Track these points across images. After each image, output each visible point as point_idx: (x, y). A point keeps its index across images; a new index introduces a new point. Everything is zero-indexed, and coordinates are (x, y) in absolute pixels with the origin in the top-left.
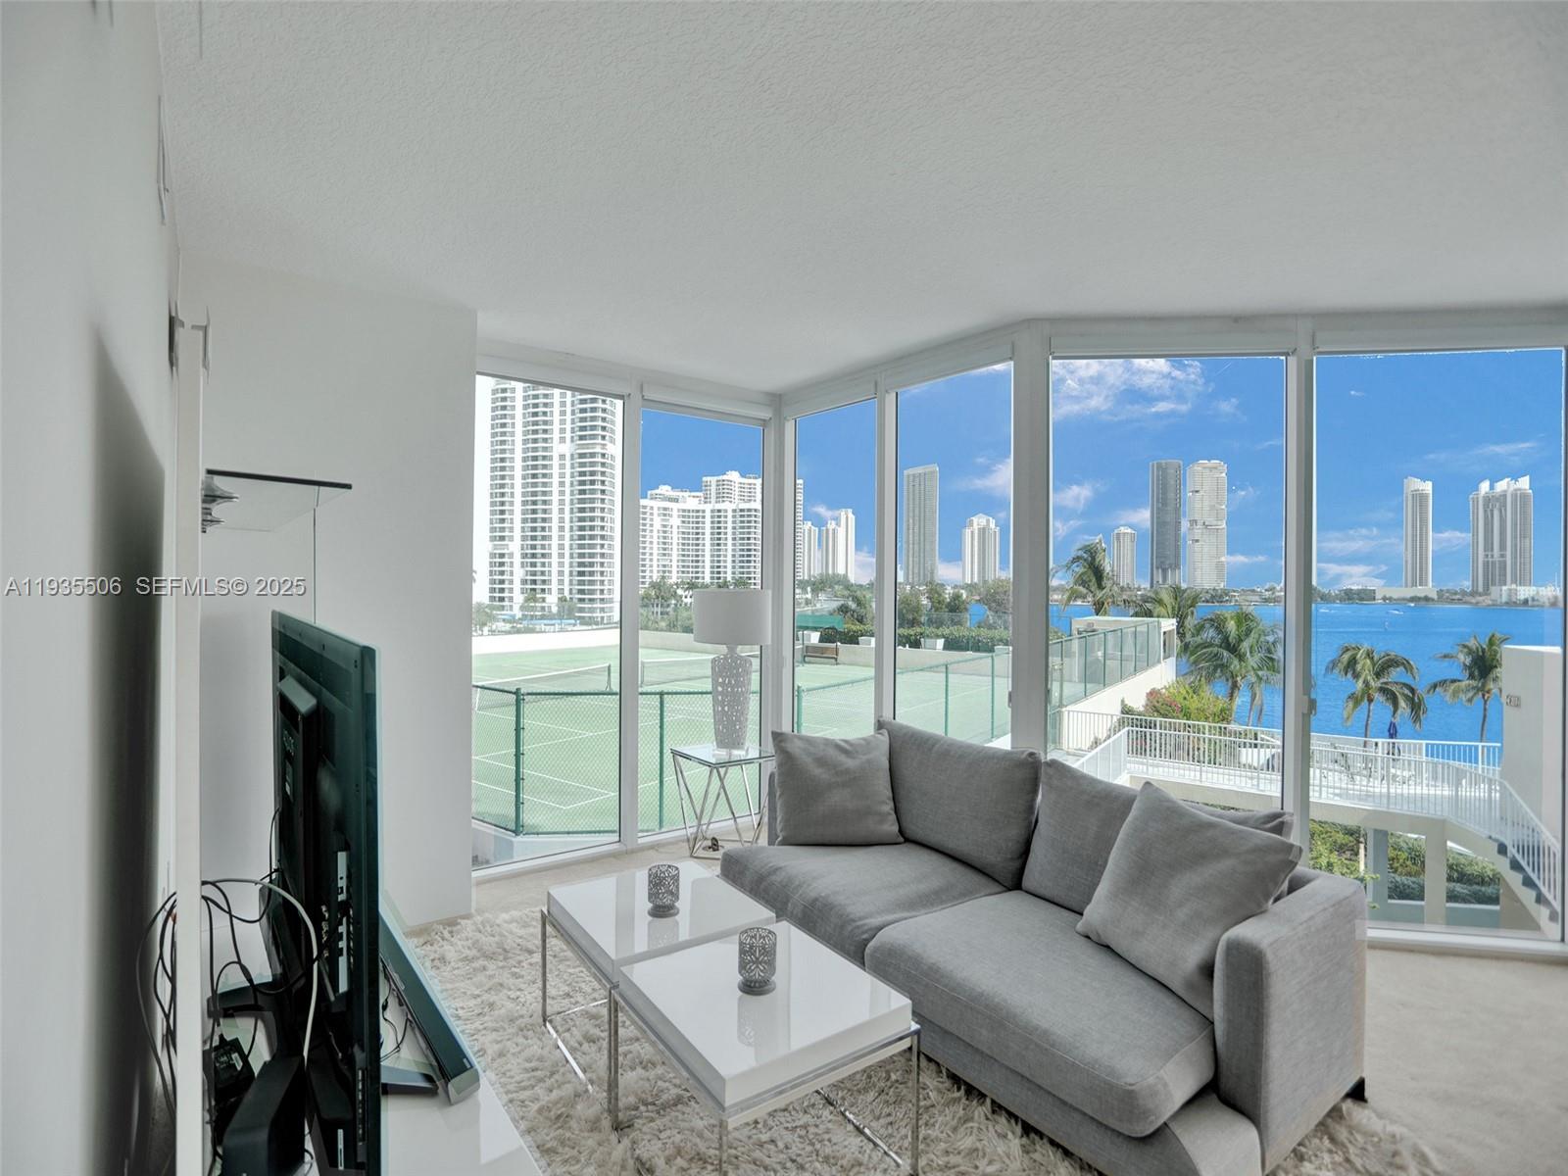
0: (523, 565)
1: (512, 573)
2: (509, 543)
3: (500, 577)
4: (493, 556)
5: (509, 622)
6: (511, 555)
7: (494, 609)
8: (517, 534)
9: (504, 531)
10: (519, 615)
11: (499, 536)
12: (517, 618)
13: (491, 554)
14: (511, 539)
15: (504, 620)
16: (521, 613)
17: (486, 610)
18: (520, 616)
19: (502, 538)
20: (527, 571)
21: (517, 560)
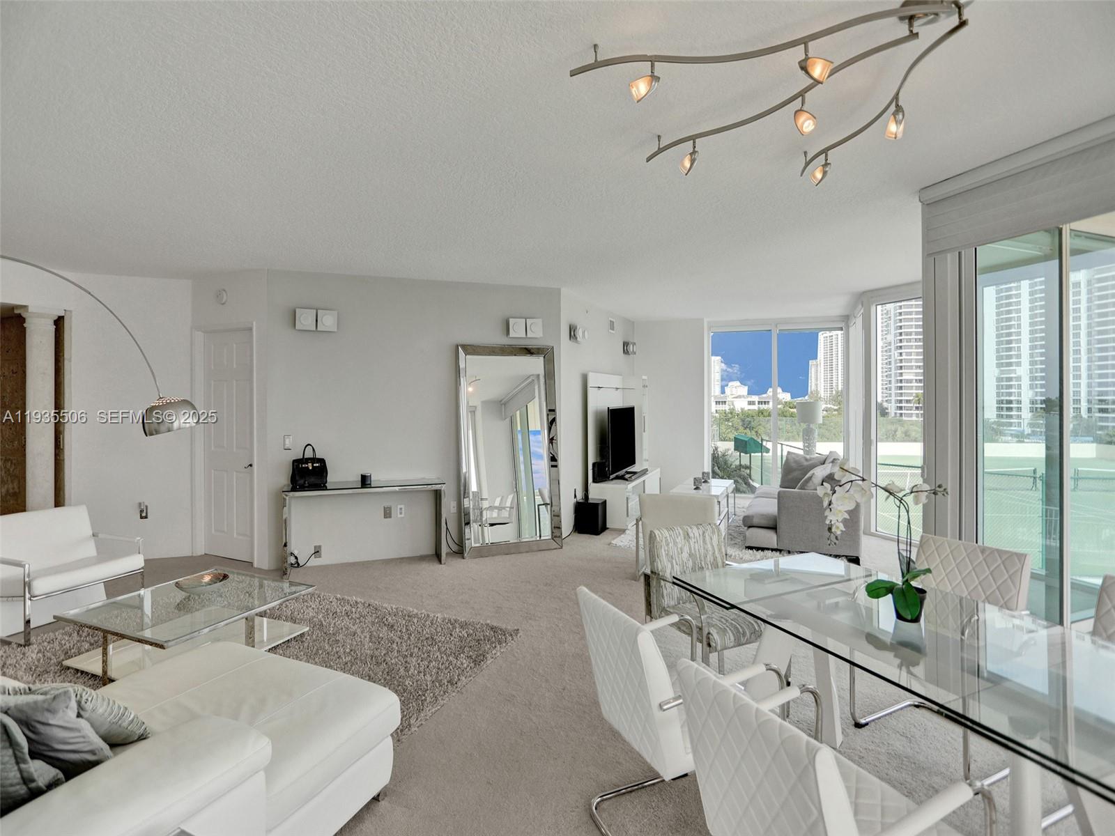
0: (1031, 387)
1: (1020, 394)
2: (1017, 368)
3: (1008, 398)
4: (999, 379)
5: (1017, 436)
6: (1019, 379)
7: (999, 425)
8: (1025, 360)
9: (1011, 358)
10: (1028, 431)
11: (1005, 362)
12: (1026, 433)
13: (997, 378)
14: (1019, 364)
15: (1012, 435)
16: (1030, 429)
17: (995, 427)
18: (1030, 432)
19: (1010, 364)
20: (1037, 392)
21: (1025, 382)
